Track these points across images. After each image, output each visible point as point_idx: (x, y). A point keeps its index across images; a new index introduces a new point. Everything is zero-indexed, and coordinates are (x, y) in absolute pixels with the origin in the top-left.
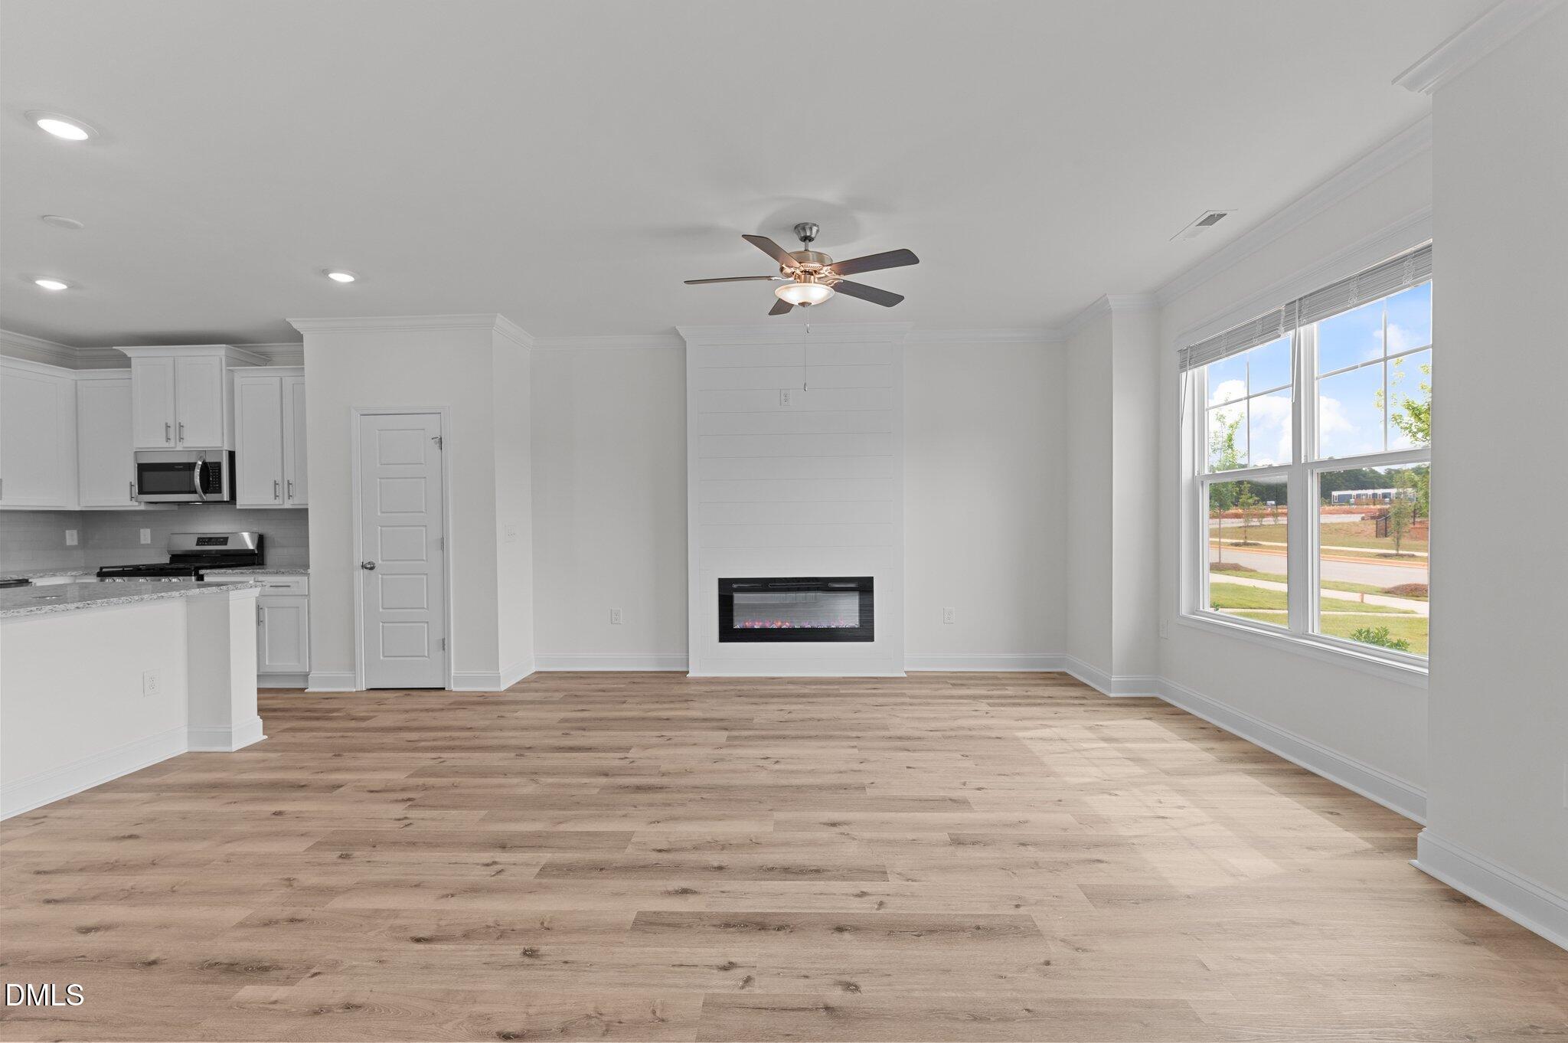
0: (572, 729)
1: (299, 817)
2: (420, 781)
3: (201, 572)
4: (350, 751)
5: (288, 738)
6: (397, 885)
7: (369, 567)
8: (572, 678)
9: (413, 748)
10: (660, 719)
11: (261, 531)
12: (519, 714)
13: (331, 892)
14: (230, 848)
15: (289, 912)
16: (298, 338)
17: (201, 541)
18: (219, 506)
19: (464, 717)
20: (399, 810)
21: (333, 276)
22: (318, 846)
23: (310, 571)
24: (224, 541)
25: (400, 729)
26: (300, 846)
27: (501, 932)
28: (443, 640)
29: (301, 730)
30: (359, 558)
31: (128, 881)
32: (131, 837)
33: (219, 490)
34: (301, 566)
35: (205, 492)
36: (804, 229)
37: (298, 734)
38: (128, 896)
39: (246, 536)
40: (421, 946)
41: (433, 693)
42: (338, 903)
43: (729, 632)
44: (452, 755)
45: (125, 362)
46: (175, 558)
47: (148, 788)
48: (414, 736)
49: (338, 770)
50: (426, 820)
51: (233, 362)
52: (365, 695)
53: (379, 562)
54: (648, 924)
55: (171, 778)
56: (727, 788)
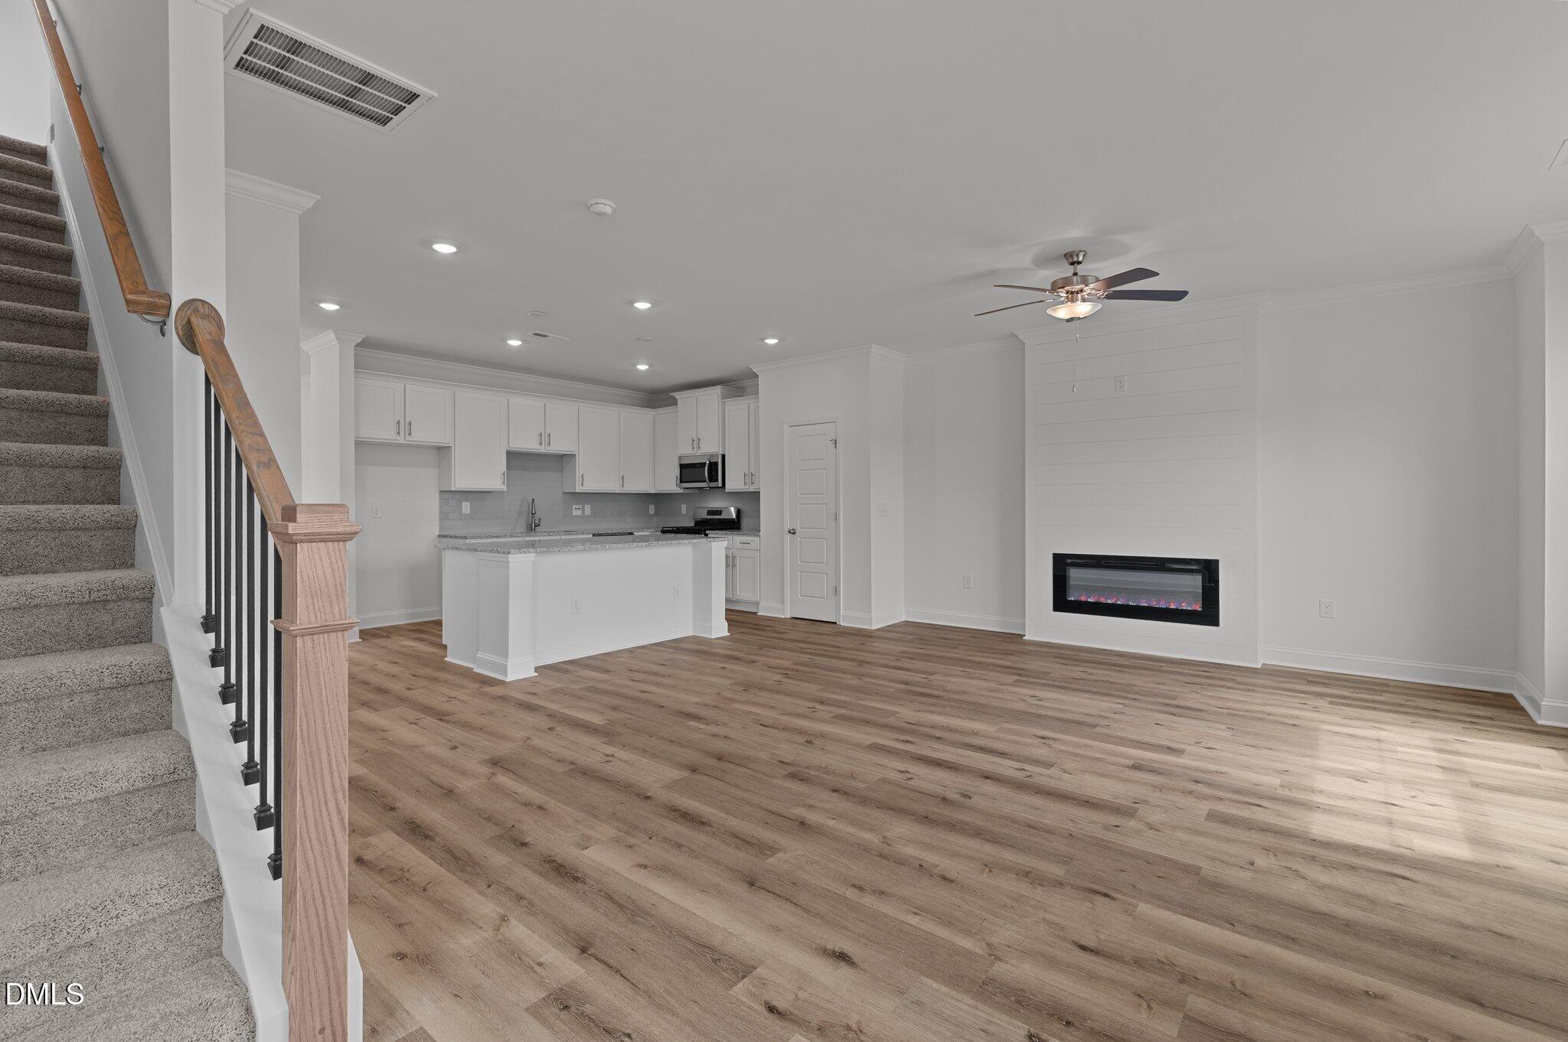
0: (903, 657)
1: (731, 671)
2: (796, 667)
3: (707, 532)
4: (768, 647)
5: (739, 636)
6: (763, 705)
7: (793, 532)
8: (928, 628)
9: (802, 651)
10: (973, 662)
11: (740, 507)
12: (876, 644)
13: (734, 701)
14: (700, 677)
15: (715, 703)
16: (756, 376)
17: (710, 512)
18: (716, 490)
19: (841, 641)
20: (778, 677)
21: (766, 341)
22: (735, 684)
23: (760, 534)
24: (719, 512)
25: (799, 641)
26: (728, 682)
27: (800, 732)
28: (836, 587)
29: (748, 634)
30: (788, 527)
31: (660, 680)
32: (663, 665)
33: (716, 480)
34: (756, 530)
35: (710, 481)
36: (1071, 256)
37: (745, 635)
38: (658, 685)
39: (732, 509)
40: (762, 727)
41: (829, 625)
42: (735, 706)
43: (1062, 603)
44: (819, 658)
45: (674, 402)
46: (697, 523)
47: (673, 648)
48: (805, 646)
49: (758, 655)
50: (790, 684)
51: (725, 396)
52: (789, 621)
53: (798, 529)
54: (875, 748)
55: (683, 645)
56: (983, 706)
